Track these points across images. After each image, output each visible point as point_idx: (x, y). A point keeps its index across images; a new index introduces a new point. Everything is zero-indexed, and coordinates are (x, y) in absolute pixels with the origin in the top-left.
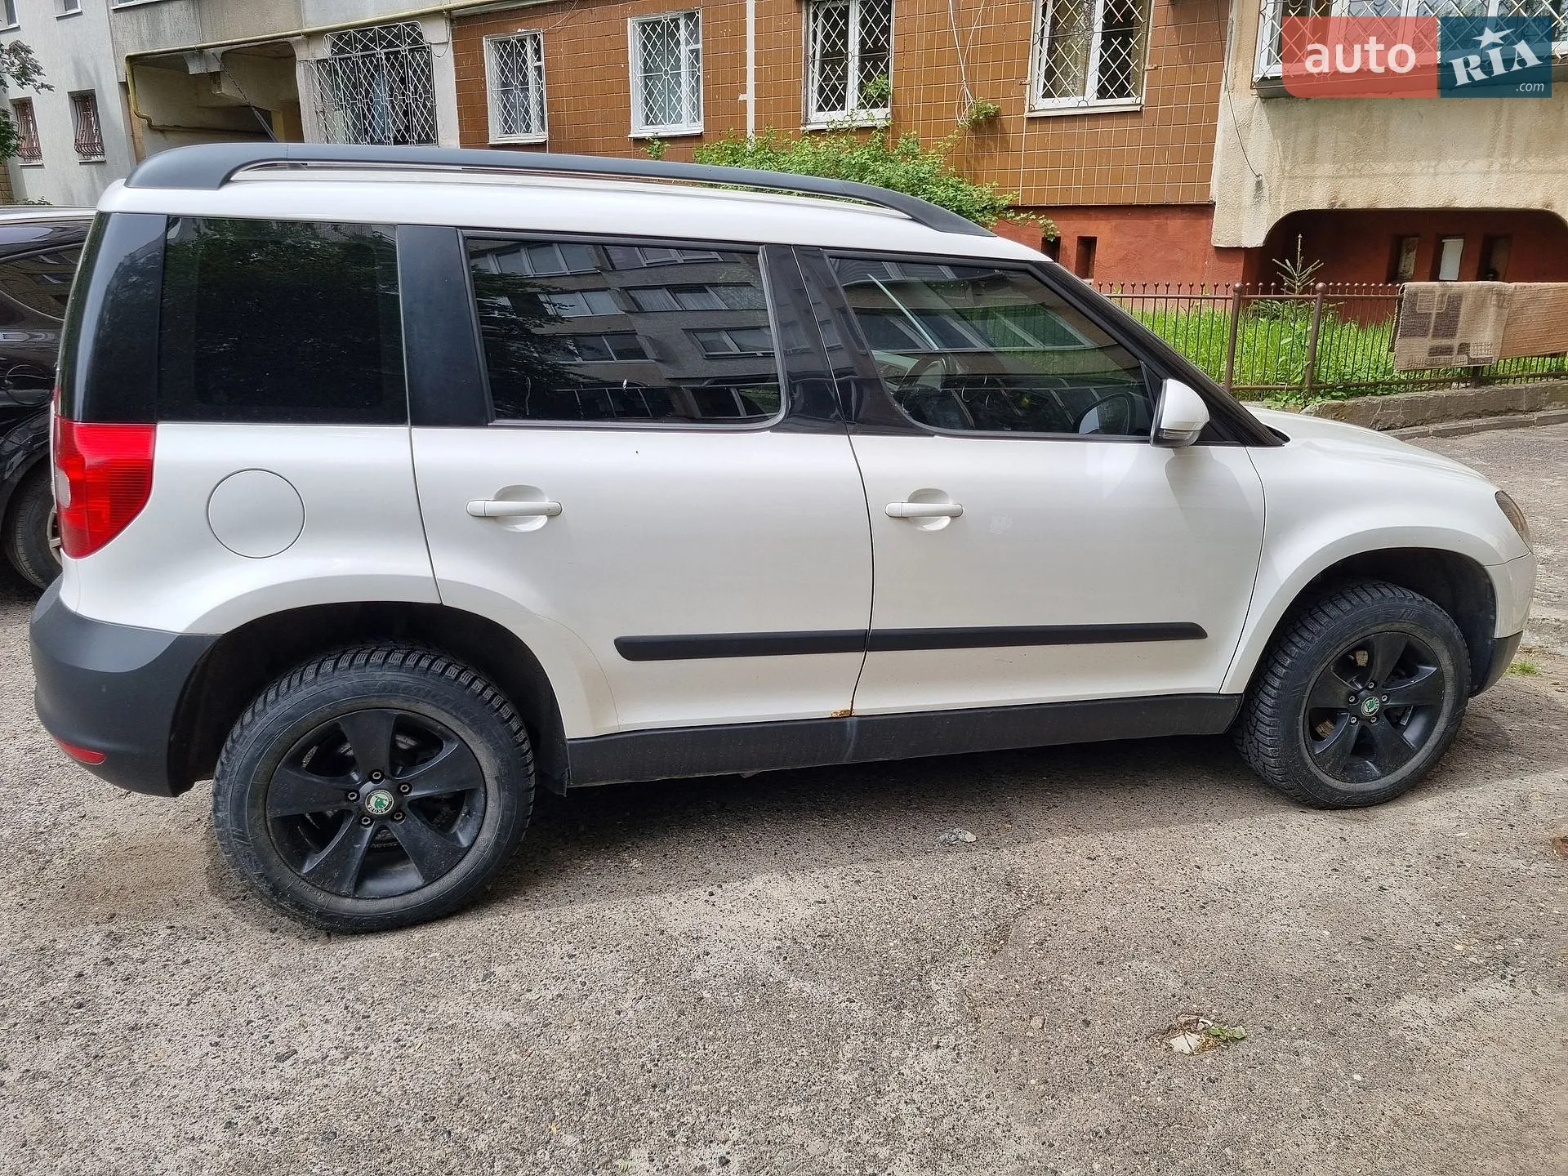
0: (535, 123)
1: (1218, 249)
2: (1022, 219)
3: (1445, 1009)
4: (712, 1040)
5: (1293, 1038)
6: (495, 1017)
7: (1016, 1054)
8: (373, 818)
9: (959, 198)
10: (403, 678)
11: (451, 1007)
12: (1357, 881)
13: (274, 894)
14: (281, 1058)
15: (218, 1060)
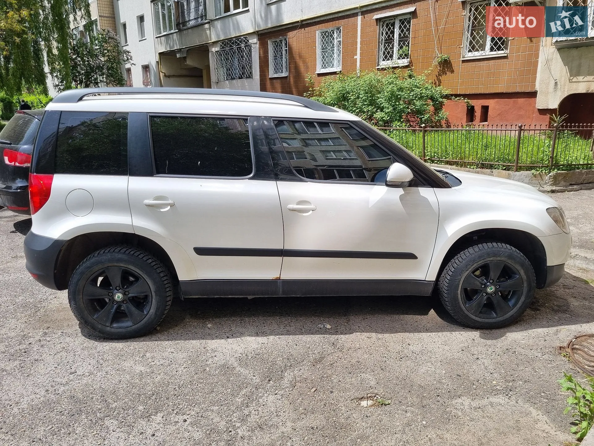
0: (284, 70)
1: (538, 109)
2: (458, 99)
3: (475, 404)
4: (201, 383)
5: (408, 406)
6: (139, 368)
7: (300, 399)
8: (117, 302)
9: (427, 93)
10: (124, 257)
11: (127, 365)
12: (469, 355)
13: (85, 324)
14: (71, 373)
15: (54, 372)
